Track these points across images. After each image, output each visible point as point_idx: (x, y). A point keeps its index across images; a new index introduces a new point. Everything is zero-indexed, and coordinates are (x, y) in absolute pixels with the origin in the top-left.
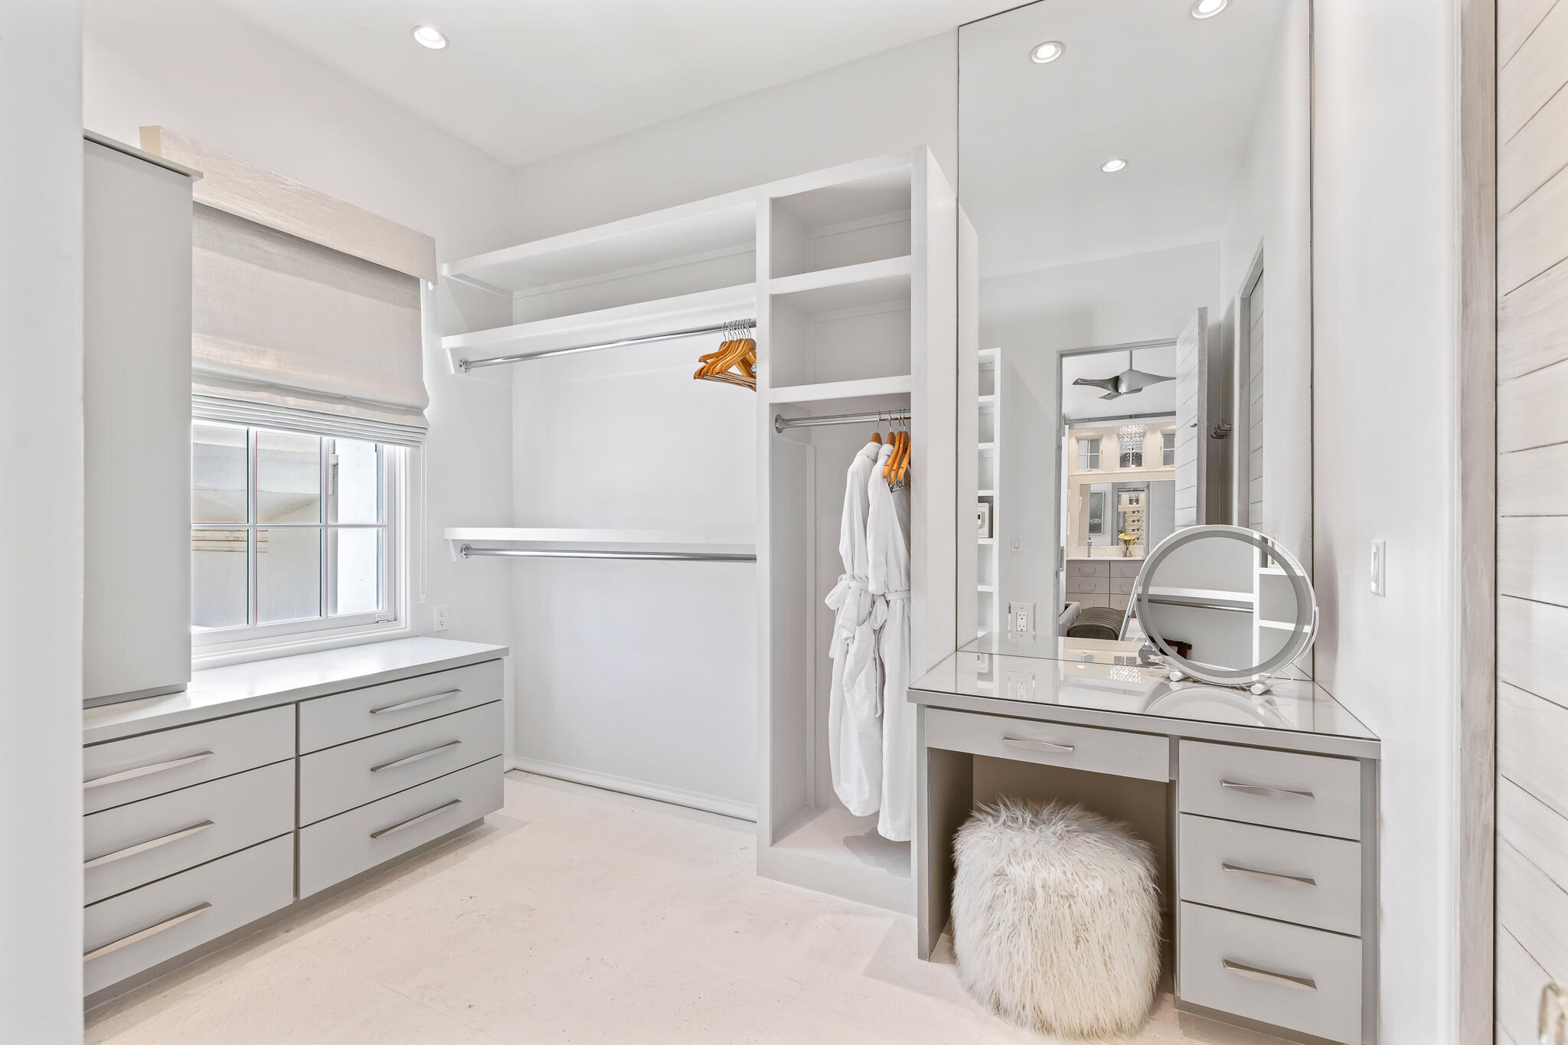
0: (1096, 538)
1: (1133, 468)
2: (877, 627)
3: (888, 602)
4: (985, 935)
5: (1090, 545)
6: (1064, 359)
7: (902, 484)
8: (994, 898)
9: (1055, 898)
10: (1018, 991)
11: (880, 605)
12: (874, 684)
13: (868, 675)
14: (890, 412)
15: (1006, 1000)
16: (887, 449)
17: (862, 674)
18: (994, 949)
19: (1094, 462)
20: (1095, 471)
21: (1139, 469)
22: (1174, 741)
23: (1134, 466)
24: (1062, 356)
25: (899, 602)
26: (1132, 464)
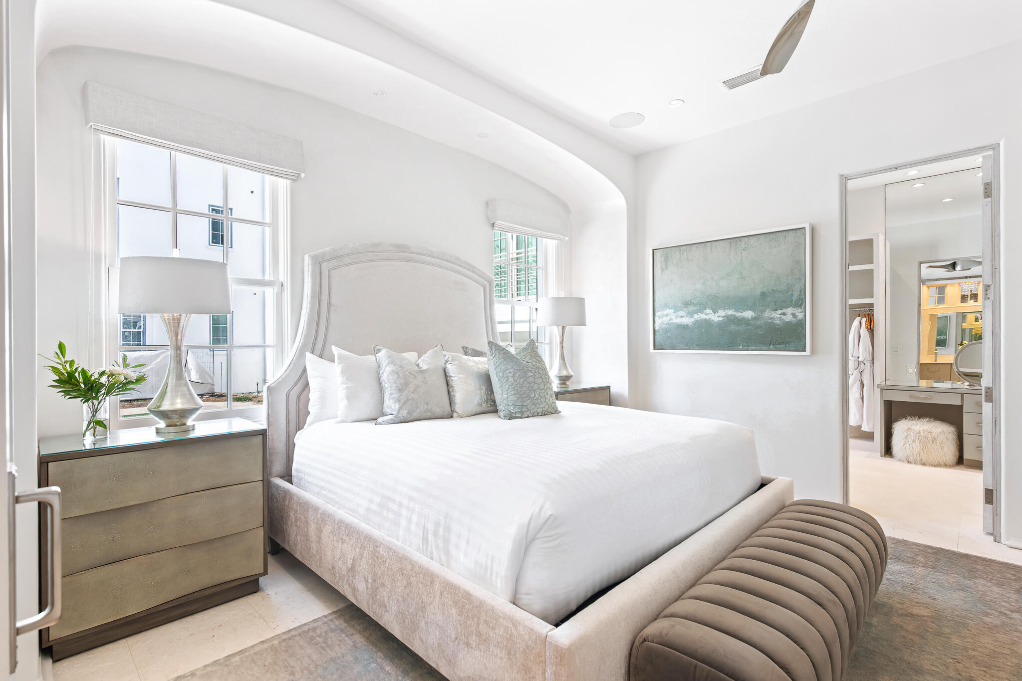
0: (941, 351)
1: (971, 302)
2: (861, 371)
3: (864, 364)
4: (904, 445)
5: (936, 354)
6: (922, 265)
7: (871, 330)
8: (907, 435)
9: (926, 433)
10: (915, 456)
11: (862, 365)
12: (860, 387)
13: (858, 384)
14: (864, 308)
15: (912, 459)
16: (864, 319)
17: (856, 384)
18: (907, 447)
19: (941, 300)
20: (941, 306)
21: (976, 304)
22: (962, 395)
23: (972, 301)
24: (921, 263)
25: (869, 364)
26: (971, 300)
